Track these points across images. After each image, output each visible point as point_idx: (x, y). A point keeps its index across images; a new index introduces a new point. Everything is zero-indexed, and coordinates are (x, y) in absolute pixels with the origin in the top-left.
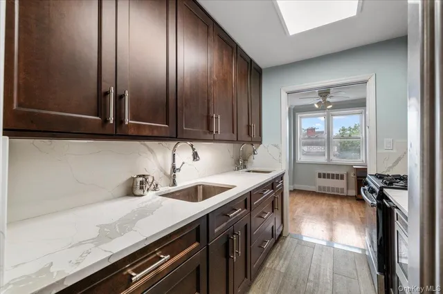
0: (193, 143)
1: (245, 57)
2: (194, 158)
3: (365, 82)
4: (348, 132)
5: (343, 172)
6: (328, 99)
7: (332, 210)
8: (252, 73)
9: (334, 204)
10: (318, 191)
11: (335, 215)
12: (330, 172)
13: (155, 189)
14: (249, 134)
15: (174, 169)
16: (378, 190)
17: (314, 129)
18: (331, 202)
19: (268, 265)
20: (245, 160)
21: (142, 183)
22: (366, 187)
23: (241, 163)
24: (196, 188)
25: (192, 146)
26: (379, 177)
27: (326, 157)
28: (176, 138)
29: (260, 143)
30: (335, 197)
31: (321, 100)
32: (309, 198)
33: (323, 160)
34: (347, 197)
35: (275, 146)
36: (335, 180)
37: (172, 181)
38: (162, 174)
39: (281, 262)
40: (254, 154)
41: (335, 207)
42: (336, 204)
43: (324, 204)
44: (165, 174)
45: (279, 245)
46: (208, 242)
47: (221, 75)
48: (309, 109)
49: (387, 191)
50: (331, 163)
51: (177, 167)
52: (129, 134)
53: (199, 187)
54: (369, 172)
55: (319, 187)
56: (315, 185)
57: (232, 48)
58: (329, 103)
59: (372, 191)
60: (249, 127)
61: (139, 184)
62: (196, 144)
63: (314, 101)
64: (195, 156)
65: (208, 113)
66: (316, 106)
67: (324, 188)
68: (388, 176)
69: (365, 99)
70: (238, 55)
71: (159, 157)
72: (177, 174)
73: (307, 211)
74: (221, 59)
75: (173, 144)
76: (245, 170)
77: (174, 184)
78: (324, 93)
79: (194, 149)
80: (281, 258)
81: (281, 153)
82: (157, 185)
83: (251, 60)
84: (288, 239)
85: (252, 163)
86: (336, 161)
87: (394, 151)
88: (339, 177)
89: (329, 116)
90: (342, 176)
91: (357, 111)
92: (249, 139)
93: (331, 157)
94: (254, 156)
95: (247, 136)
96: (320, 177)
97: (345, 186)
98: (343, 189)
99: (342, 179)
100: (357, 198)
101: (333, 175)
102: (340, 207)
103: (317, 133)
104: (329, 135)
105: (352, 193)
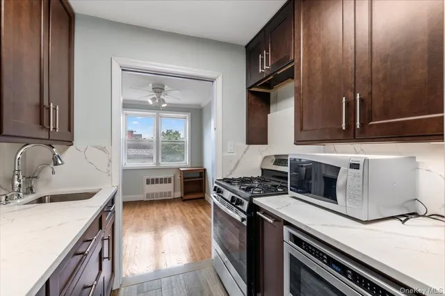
3: (213, 81)
6: (163, 97)
9: (165, 210)
10: (145, 199)
12: (159, 177)
14: (42, 122)
17: (132, 132)
18: (161, 209)
20: (30, 177)
23: (17, 185)
27: (155, 161)
29: (70, 142)
30: (164, 202)
31: (155, 96)
32: (137, 210)
33: (151, 164)
34: (174, 200)
35: (102, 149)
36: (163, 185)
40: (56, 164)
41: (167, 215)
42: (167, 210)
43: (155, 212)
50: (160, 166)
55: (148, 195)
56: (143, 193)
58: (163, 101)
60: (41, 108)
67: (153, 194)
78: (159, 88)
81: (110, 161)
85: (48, 181)
86: (164, 164)
87: (235, 154)
88: (168, 181)
89: (158, 117)
90: (170, 179)
91: (182, 115)
92: (44, 134)
93: (160, 161)
94: (56, 168)
95: (36, 127)
96: (148, 183)
97: (172, 189)
98: (170, 192)
99: (170, 182)
100: (183, 200)
101: (161, 179)
102: (171, 214)
103: (136, 135)
104: (158, 137)
105: (178, 194)
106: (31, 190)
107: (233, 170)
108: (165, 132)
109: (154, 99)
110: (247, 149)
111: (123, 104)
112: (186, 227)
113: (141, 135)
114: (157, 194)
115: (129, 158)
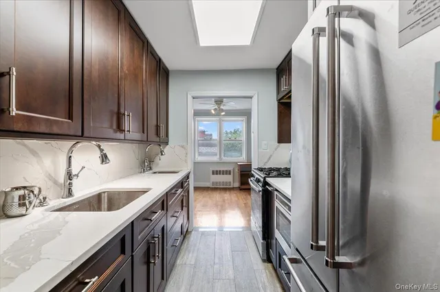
0: (101, 144)
1: (155, 55)
2: (103, 161)
3: (251, 98)
4: (230, 135)
5: (230, 168)
6: (222, 107)
7: (224, 201)
8: (161, 72)
9: (225, 195)
10: (211, 186)
11: (227, 205)
12: (222, 169)
13: (41, 204)
14: (158, 134)
15: (70, 176)
16: (262, 180)
17: (204, 132)
19: (178, 262)
20: (151, 161)
21: (22, 198)
22: (252, 179)
23: (146, 165)
24: (99, 196)
25: (99, 146)
26: (261, 170)
27: (218, 156)
28: (82, 136)
29: (167, 143)
30: (225, 189)
31: (216, 107)
32: (205, 193)
33: (216, 159)
34: (233, 189)
35: (182, 147)
36: (225, 176)
37: (66, 190)
38: (50, 183)
39: (190, 255)
40: (162, 155)
41: (226, 198)
42: (227, 196)
43: (217, 196)
44: (55, 182)
45: (186, 240)
46: (132, 251)
47: (132, 68)
48: (206, 113)
49: (269, 180)
50: (223, 161)
51: (74, 172)
52: (15, 129)
53: (103, 195)
54: (253, 167)
55: (213, 183)
56: (209, 182)
57: (143, 43)
58: (222, 111)
59: (258, 181)
60: (157, 127)
61: (16, 200)
62: (104, 145)
63: (211, 107)
64: (104, 158)
65: (119, 109)
66: (213, 112)
67: (217, 183)
68: (265, 169)
69: (251, 109)
70: (149, 52)
71: (47, 162)
72: (75, 181)
73: (204, 206)
74: (132, 50)
75: (68, 144)
76: (151, 171)
77: (70, 194)
78: (219, 101)
79: (102, 150)
80: (189, 252)
81: (187, 154)
82: (44, 198)
83: (160, 59)
84: (193, 232)
85: (158, 164)
86: (225, 159)
87: (268, 150)
88: (228, 173)
89: (220, 121)
90: (230, 171)
91: (240, 119)
92: (158, 139)
93: (222, 157)
94: (162, 157)
95: (155, 136)
96: (213, 174)
97: (232, 180)
98: (230, 182)
99: (230, 174)
100: (240, 189)
101: (223, 171)
102: (229, 198)
103: (207, 135)
104: (220, 138)
105: (237, 185)
106: (151, 169)
107: (266, 162)
108: (233, 131)
109: (215, 110)
110: (278, 146)
111: (194, 113)
112: (240, 208)
113: (211, 135)
114: (220, 182)
115: (200, 154)
